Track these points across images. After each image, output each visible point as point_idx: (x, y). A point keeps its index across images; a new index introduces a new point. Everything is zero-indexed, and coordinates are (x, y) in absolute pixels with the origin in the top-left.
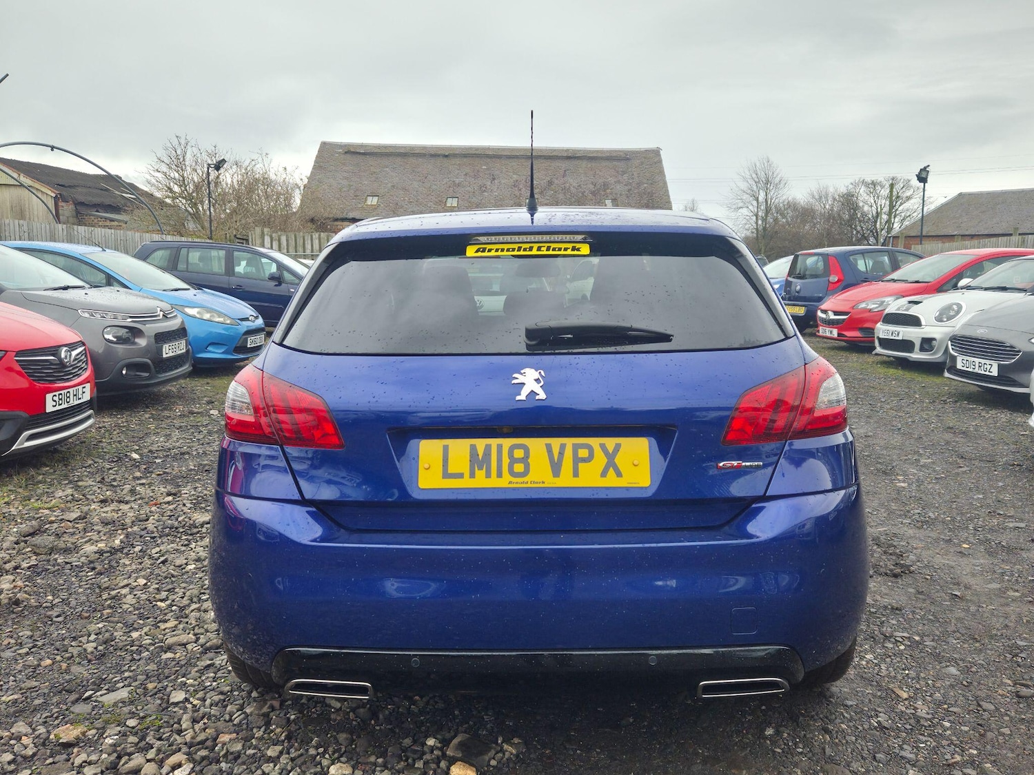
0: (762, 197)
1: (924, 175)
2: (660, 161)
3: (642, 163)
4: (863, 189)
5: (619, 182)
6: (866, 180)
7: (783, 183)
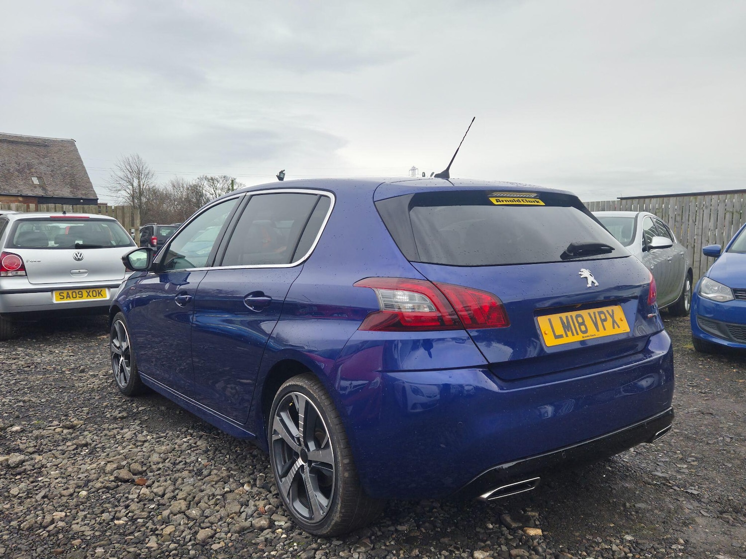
0: (136, 184)
1: (282, 176)
2: (76, 150)
3: (60, 150)
4: (206, 183)
5: (41, 163)
6: (208, 177)
7: (150, 175)
